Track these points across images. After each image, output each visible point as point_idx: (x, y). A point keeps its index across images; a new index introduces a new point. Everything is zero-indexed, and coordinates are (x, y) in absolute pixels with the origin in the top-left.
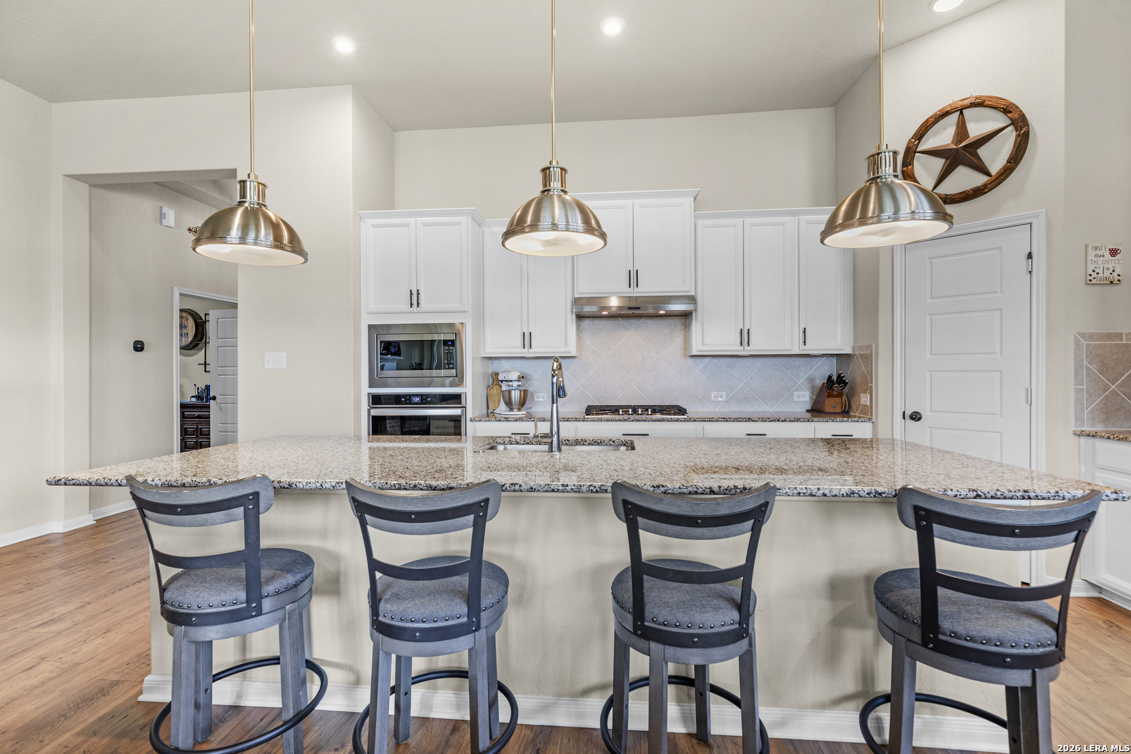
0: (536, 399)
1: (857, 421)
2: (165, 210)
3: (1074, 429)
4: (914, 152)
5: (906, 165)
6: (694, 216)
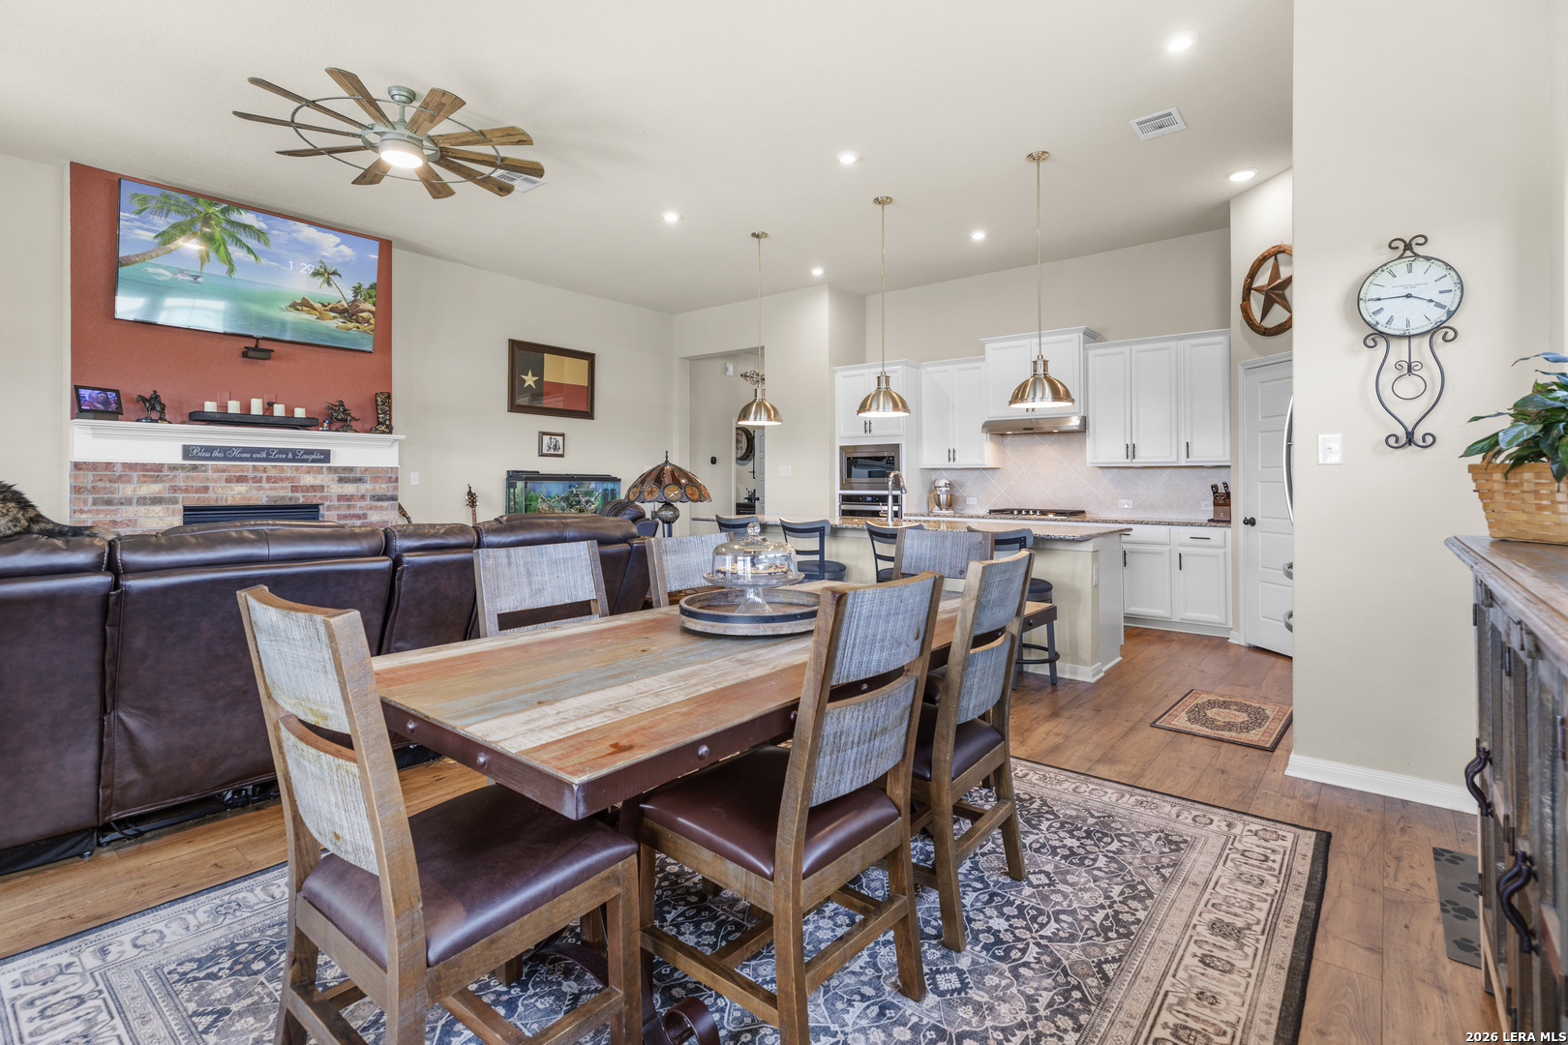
0: (969, 503)
1: (1216, 527)
2: (728, 365)
4: (1248, 290)
5: (1244, 300)
6: (1084, 349)
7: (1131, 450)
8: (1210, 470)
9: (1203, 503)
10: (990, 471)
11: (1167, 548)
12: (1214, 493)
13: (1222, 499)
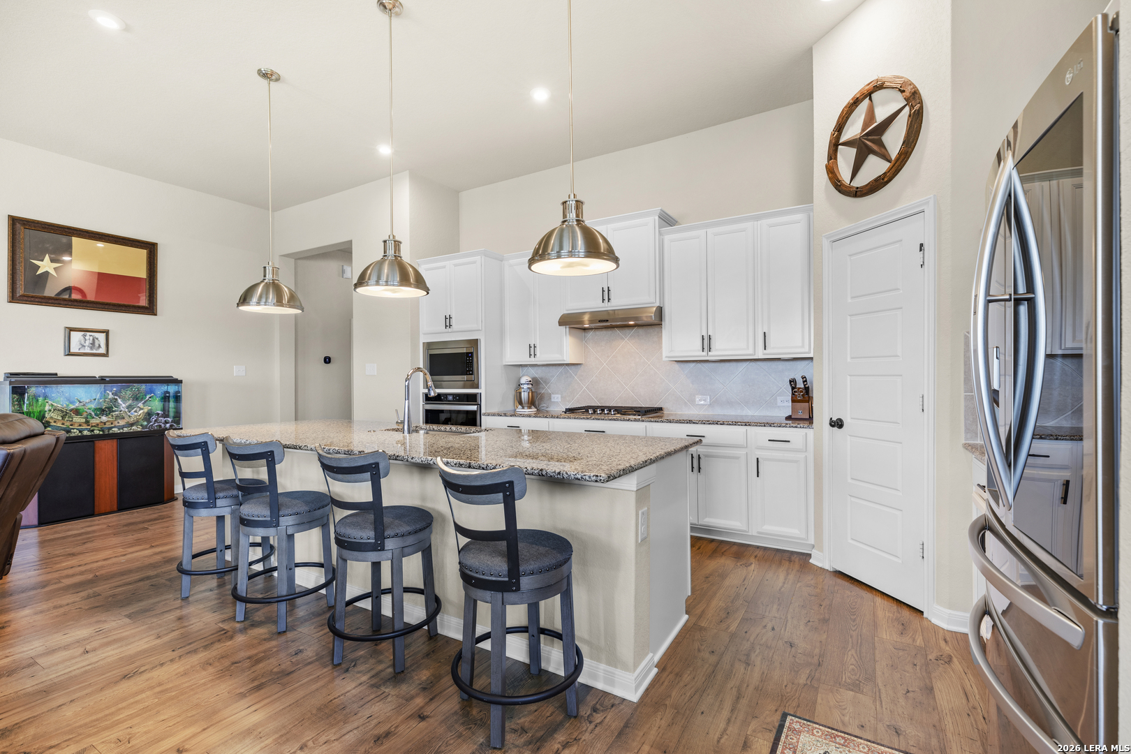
0: (553, 400)
1: (796, 427)
2: (345, 267)
3: (964, 442)
4: (835, 145)
5: (830, 158)
6: (660, 234)
7: (707, 342)
8: (787, 363)
9: (779, 399)
10: (573, 367)
11: (742, 452)
12: (793, 388)
13: (802, 395)
